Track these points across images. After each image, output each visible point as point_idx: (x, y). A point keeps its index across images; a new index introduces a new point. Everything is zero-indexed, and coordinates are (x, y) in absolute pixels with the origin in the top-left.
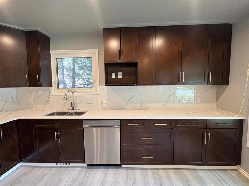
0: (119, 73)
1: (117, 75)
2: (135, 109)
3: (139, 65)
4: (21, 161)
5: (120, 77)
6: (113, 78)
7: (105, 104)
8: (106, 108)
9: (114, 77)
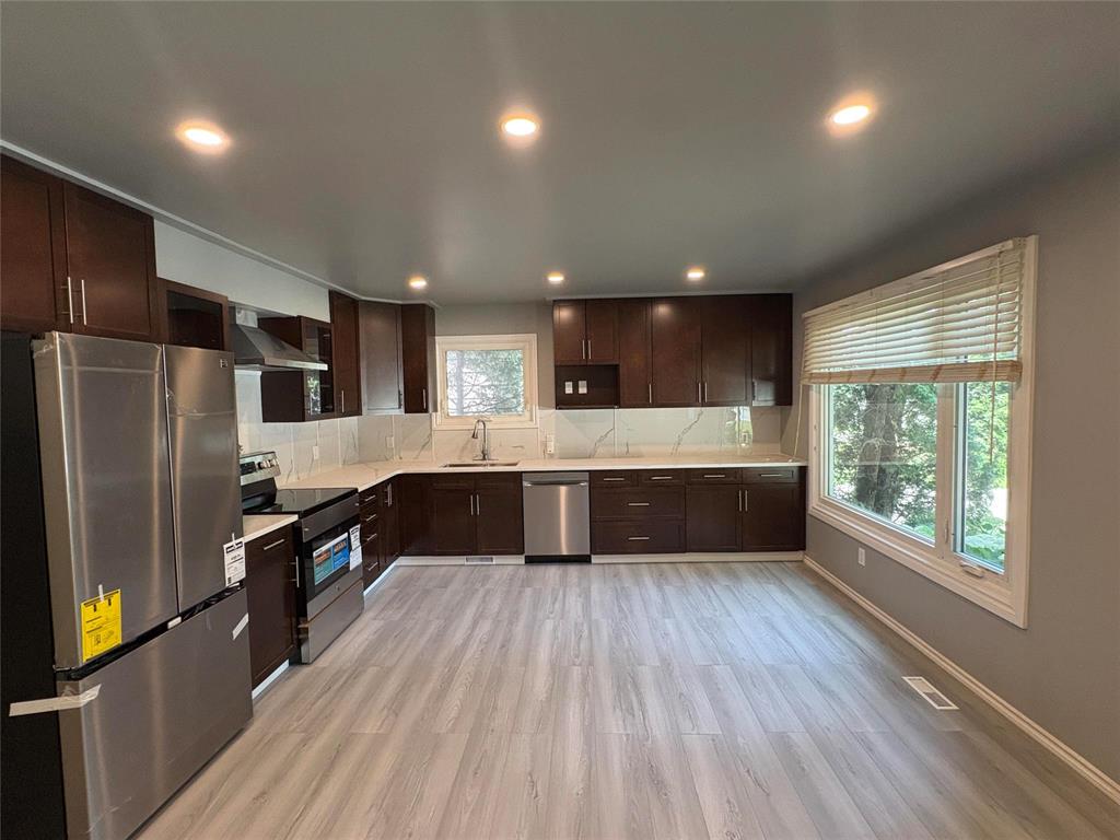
0: (580, 382)
1: (576, 387)
2: (614, 457)
3: (622, 370)
4: (402, 554)
5: (583, 390)
6: (567, 392)
7: (551, 449)
8: (551, 456)
9: (569, 390)
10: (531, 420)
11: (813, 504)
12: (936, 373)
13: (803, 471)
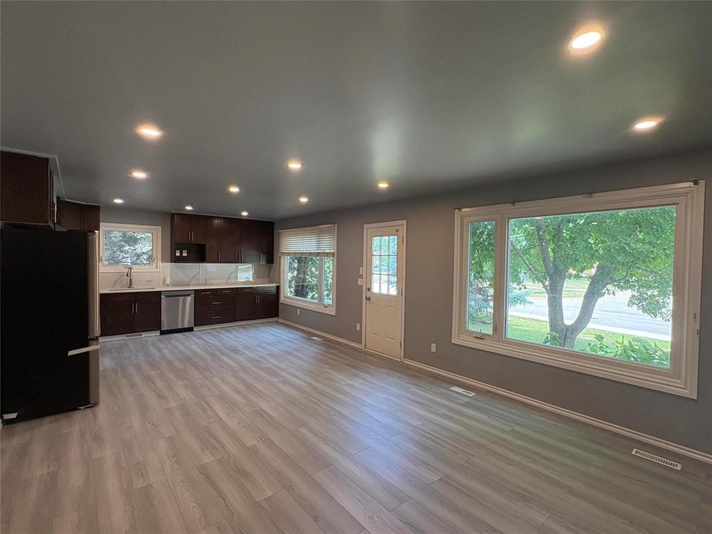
0: (183, 251)
1: (181, 253)
3: (207, 247)
5: (185, 254)
7: (168, 281)
9: (178, 254)
10: (157, 268)
11: (282, 299)
12: (318, 254)
13: (278, 288)
